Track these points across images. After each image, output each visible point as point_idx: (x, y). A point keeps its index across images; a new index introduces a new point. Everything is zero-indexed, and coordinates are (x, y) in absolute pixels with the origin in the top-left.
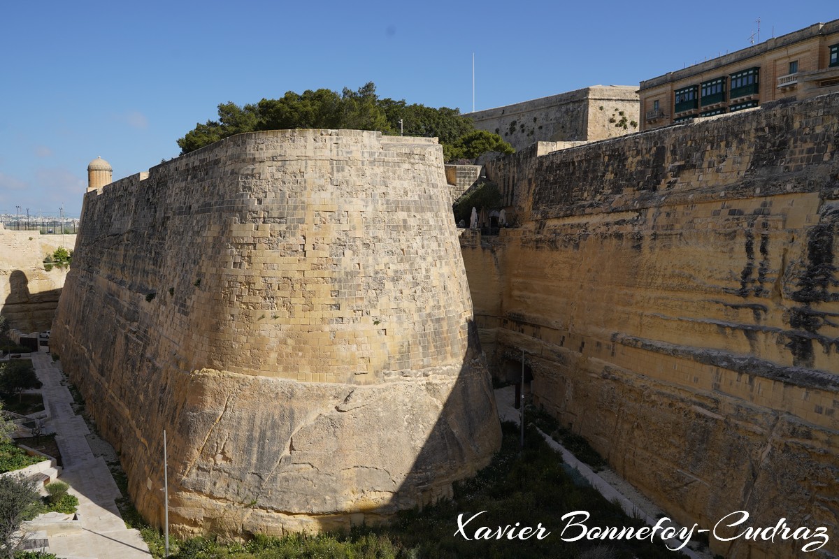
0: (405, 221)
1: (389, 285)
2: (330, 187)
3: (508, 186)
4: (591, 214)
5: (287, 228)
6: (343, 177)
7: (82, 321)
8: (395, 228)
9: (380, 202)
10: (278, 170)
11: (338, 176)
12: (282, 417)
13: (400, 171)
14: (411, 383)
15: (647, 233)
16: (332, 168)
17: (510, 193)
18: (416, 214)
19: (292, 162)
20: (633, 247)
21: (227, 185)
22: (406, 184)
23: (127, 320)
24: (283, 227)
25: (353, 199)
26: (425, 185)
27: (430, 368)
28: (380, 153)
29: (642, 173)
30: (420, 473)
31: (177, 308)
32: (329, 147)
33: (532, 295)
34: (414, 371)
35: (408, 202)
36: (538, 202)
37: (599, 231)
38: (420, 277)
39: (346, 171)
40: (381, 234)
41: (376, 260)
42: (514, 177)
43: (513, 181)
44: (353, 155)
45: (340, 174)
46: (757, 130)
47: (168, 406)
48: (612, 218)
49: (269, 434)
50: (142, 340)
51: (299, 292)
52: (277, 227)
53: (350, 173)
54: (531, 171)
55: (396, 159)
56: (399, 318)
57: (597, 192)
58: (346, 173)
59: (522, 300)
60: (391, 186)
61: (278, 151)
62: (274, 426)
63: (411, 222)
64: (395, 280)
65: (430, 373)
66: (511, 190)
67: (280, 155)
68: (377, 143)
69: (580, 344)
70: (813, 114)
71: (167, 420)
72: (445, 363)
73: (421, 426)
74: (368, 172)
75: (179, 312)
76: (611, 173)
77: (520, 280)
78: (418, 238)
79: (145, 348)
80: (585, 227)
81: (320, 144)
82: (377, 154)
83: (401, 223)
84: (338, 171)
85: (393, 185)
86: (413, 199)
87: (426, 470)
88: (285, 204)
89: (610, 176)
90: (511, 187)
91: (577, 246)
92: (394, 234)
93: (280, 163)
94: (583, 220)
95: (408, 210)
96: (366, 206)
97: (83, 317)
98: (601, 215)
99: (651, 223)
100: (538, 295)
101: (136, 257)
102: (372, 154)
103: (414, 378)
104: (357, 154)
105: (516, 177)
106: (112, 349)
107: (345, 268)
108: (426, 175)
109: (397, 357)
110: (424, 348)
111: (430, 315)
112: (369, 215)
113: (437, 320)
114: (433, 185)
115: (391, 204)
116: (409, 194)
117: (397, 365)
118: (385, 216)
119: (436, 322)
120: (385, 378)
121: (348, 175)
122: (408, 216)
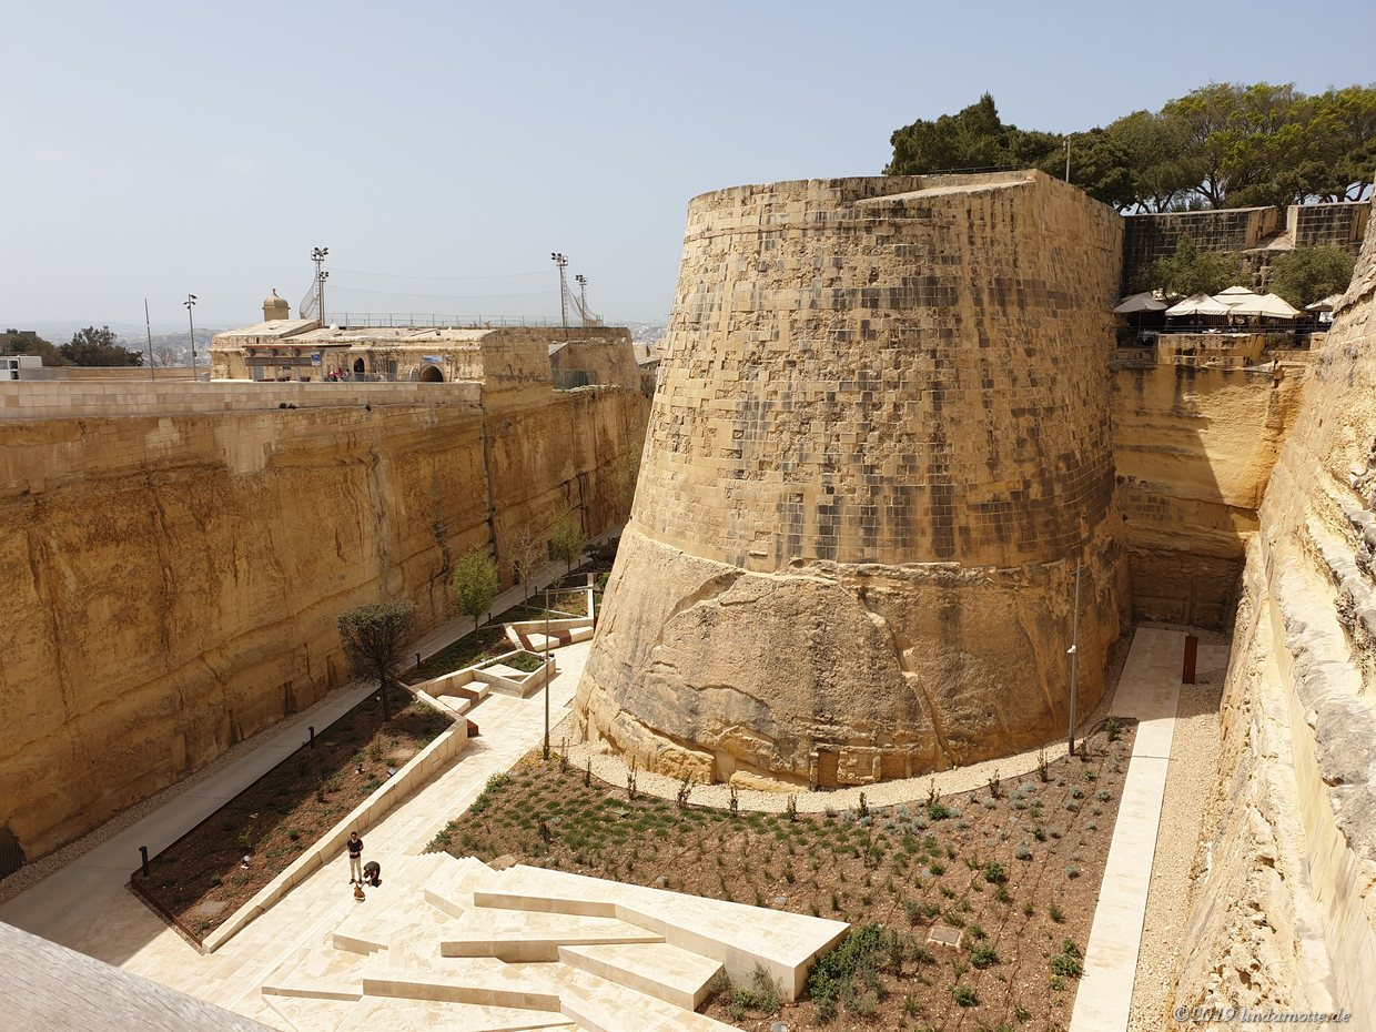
1: (818, 427)
2: (753, 274)
6: (773, 257)
8: (845, 336)
9: (823, 293)
10: (704, 252)
11: (765, 256)
13: (868, 240)
16: (761, 243)
18: (890, 312)
19: (718, 239)
26: (922, 261)
27: (873, 565)
34: (843, 565)
35: (877, 292)
39: (779, 247)
40: (816, 344)
41: (802, 386)
44: (791, 220)
45: (769, 253)
49: (645, 616)
53: (783, 249)
55: (865, 220)
58: (777, 251)
63: (878, 324)
64: (832, 417)
65: (875, 573)
68: (832, 197)
72: (909, 562)
74: (812, 244)
81: (748, 208)
82: (829, 216)
83: (858, 326)
84: (767, 248)
85: (852, 264)
86: (888, 285)
87: (832, 722)
88: (704, 301)
92: (841, 346)
93: (707, 242)
95: (875, 304)
96: (800, 302)
102: (821, 216)
104: (797, 219)
107: (756, 398)
108: (931, 243)
109: (816, 538)
110: (868, 531)
111: (890, 480)
112: (804, 314)
113: (904, 491)
114: (945, 260)
115: (843, 296)
116: (882, 277)
117: (814, 551)
118: (829, 317)
119: (902, 493)
120: (792, 567)
121: (780, 253)
122: (873, 315)
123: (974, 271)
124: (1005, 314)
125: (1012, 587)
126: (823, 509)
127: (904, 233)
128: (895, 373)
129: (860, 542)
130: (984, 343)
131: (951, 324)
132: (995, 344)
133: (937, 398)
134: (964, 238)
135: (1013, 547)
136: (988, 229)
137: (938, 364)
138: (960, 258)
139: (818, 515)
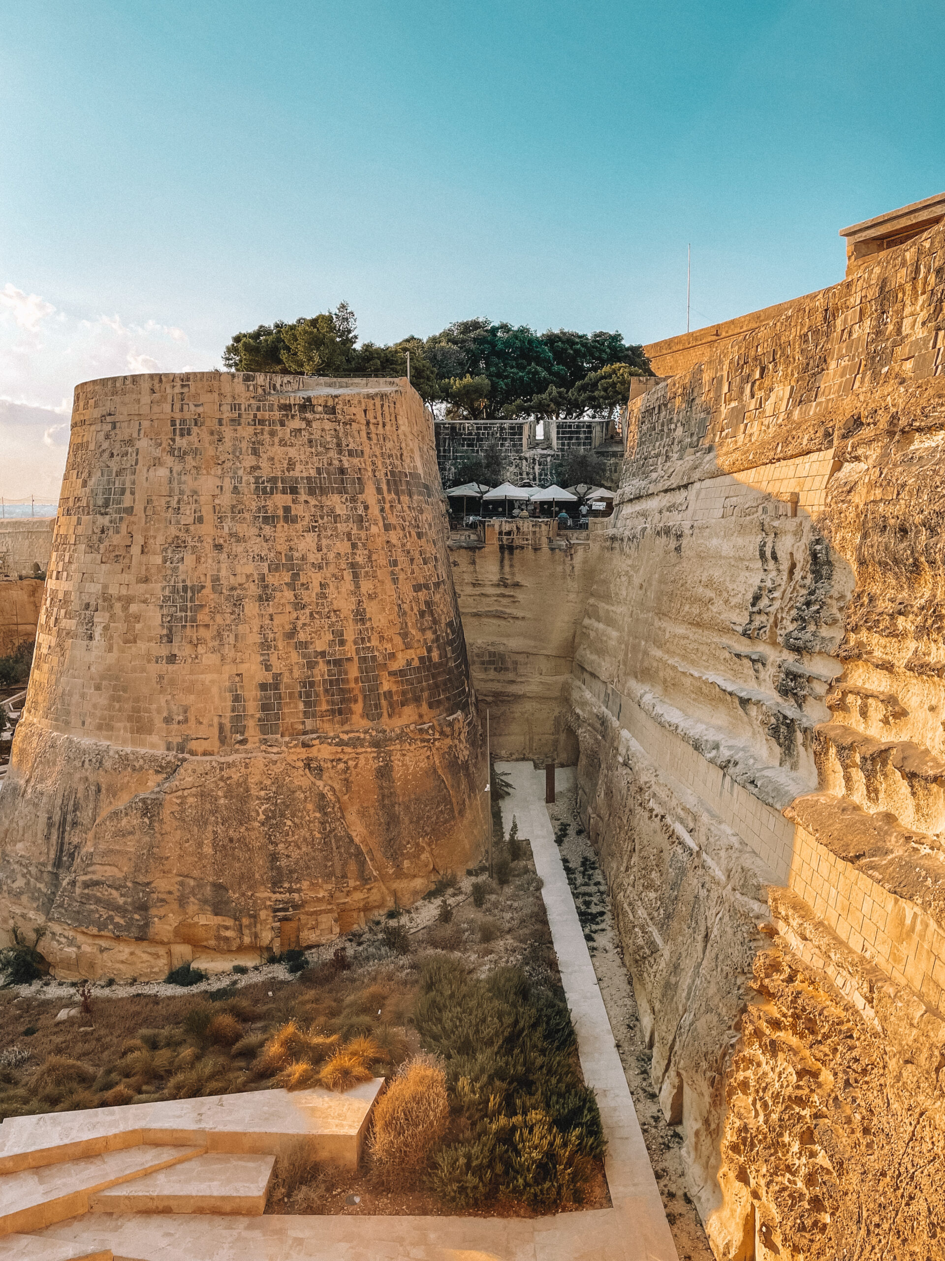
0: (287, 509)
1: (252, 607)
2: (169, 460)
5: (111, 522)
6: (190, 443)
8: (269, 520)
9: (244, 479)
11: (181, 442)
12: (87, 796)
13: (283, 433)
14: (275, 757)
15: (687, 524)
16: (174, 430)
18: (309, 498)
19: (124, 424)
20: (676, 549)
22: (292, 452)
24: (107, 520)
27: (314, 736)
28: (249, 405)
30: (281, 893)
32: (170, 399)
34: (287, 739)
35: (296, 480)
37: (654, 523)
38: (309, 596)
39: (194, 434)
40: (242, 529)
41: (232, 568)
44: (205, 409)
45: (185, 440)
48: (668, 500)
49: (70, 817)
52: (101, 521)
53: (199, 437)
55: (278, 414)
58: (193, 438)
60: (265, 456)
61: (108, 409)
62: (77, 807)
63: (298, 510)
64: (263, 599)
65: (314, 742)
67: (110, 415)
68: (244, 390)
69: (618, 708)
72: (346, 727)
73: (289, 823)
74: (228, 435)
78: (310, 535)
83: (281, 512)
84: (182, 435)
85: (270, 453)
86: (305, 474)
87: (291, 891)
92: (267, 530)
93: (109, 427)
94: (646, 505)
95: (294, 491)
96: (222, 487)
98: (660, 497)
102: (235, 407)
103: (284, 748)
104: (211, 408)
107: (184, 581)
108: (337, 437)
109: (258, 716)
110: (307, 704)
111: (323, 654)
112: (226, 500)
113: (338, 663)
114: (351, 453)
115: (263, 483)
116: (298, 467)
117: (258, 728)
118: (252, 503)
119: (335, 665)
120: (237, 746)
121: (196, 440)
122: (294, 501)
123: (374, 464)
124: (399, 502)
125: (428, 741)
126: (263, 687)
127: (314, 426)
128: (319, 555)
129: (301, 715)
130: (387, 527)
131: (361, 511)
132: (395, 528)
133: (356, 576)
134: (364, 434)
135: (425, 706)
136: (380, 426)
137: (354, 546)
138: (362, 452)
139: (259, 693)
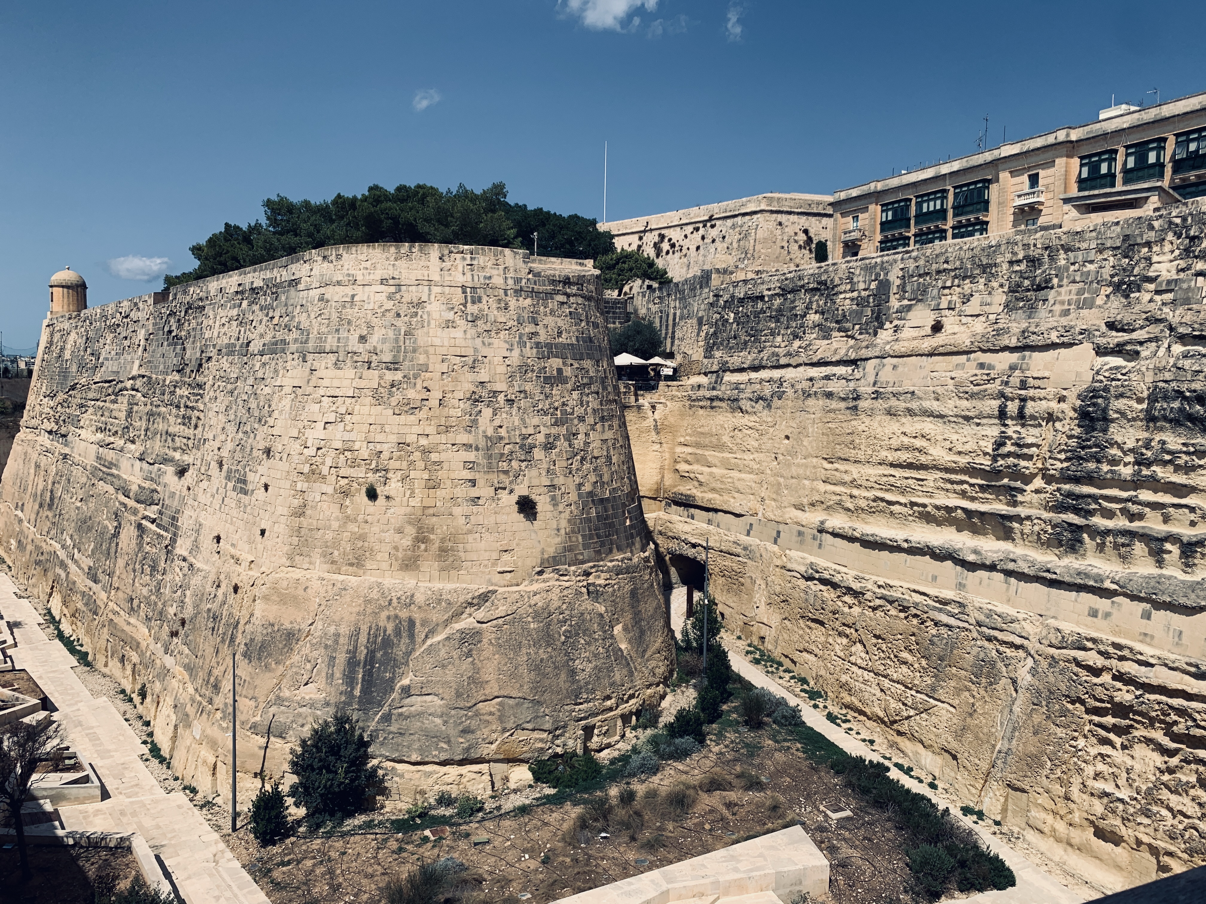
0: (560, 371)
1: (538, 454)
2: (461, 323)
3: (667, 326)
4: (788, 366)
5: (405, 377)
6: (480, 310)
7: (50, 506)
8: (548, 380)
9: (528, 345)
10: (390, 298)
11: (472, 309)
12: (398, 632)
13: (552, 304)
14: (567, 584)
15: (866, 389)
16: (466, 297)
17: (670, 335)
18: (573, 362)
19: (411, 288)
20: (848, 408)
21: (313, 316)
22: (560, 322)
23: (138, 501)
24: (398, 376)
25: (490, 340)
26: (583, 324)
27: (591, 564)
28: (528, 280)
29: (859, 314)
30: (581, 704)
31: (230, 485)
32: (460, 269)
33: (706, 469)
34: (573, 568)
35: (564, 346)
36: (712, 348)
37: (799, 387)
38: (579, 444)
39: (484, 302)
40: (528, 387)
41: (523, 420)
42: (675, 314)
43: (674, 319)
44: (493, 280)
45: (476, 307)
46: (1011, 263)
47: (223, 621)
48: (815, 372)
49: (379, 655)
50: (166, 531)
51: (421, 464)
52: (390, 376)
54: (702, 307)
55: (549, 288)
56: (553, 498)
57: (796, 336)
58: (483, 305)
59: (692, 475)
60: (542, 325)
61: (391, 272)
62: (387, 643)
63: (568, 372)
64: (548, 446)
65: (593, 570)
66: (670, 331)
67: (393, 278)
68: (524, 266)
69: (775, 534)
70: (1084, 245)
71: (223, 641)
72: (610, 557)
73: (582, 641)
74: (513, 303)
75: (234, 490)
76: (816, 313)
77: (689, 450)
78: (575, 395)
79: (173, 540)
80: (781, 382)
81: (447, 264)
82: (524, 281)
83: (555, 372)
84: (473, 302)
85: (545, 322)
86: (569, 341)
88: (401, 343)
89: (814, 317)
90: (670, 328)
91: (769, 406)
92: (546, 388)
93: (393, 289)
94: (776, 374)
95: (564, 356)
96: (511, 350)
97: (52, 499)
98: (801, 369)
99: (871, 379)
100: (714, 470)
101: (150, 414)
102: (518, 280)
103: (572, 577)
104: (498, 281)
105: (678, 314)
106: (113, 545)
108: (586, 311)
111: (591, 494)
112: (515, 360)
115: (542, 347)
116: (564, 334)
117: (550, 560)
118: (534, 364)
120: (536, 577)
121: (486, 308)
122: (564, 364)
127: (572, 301)
